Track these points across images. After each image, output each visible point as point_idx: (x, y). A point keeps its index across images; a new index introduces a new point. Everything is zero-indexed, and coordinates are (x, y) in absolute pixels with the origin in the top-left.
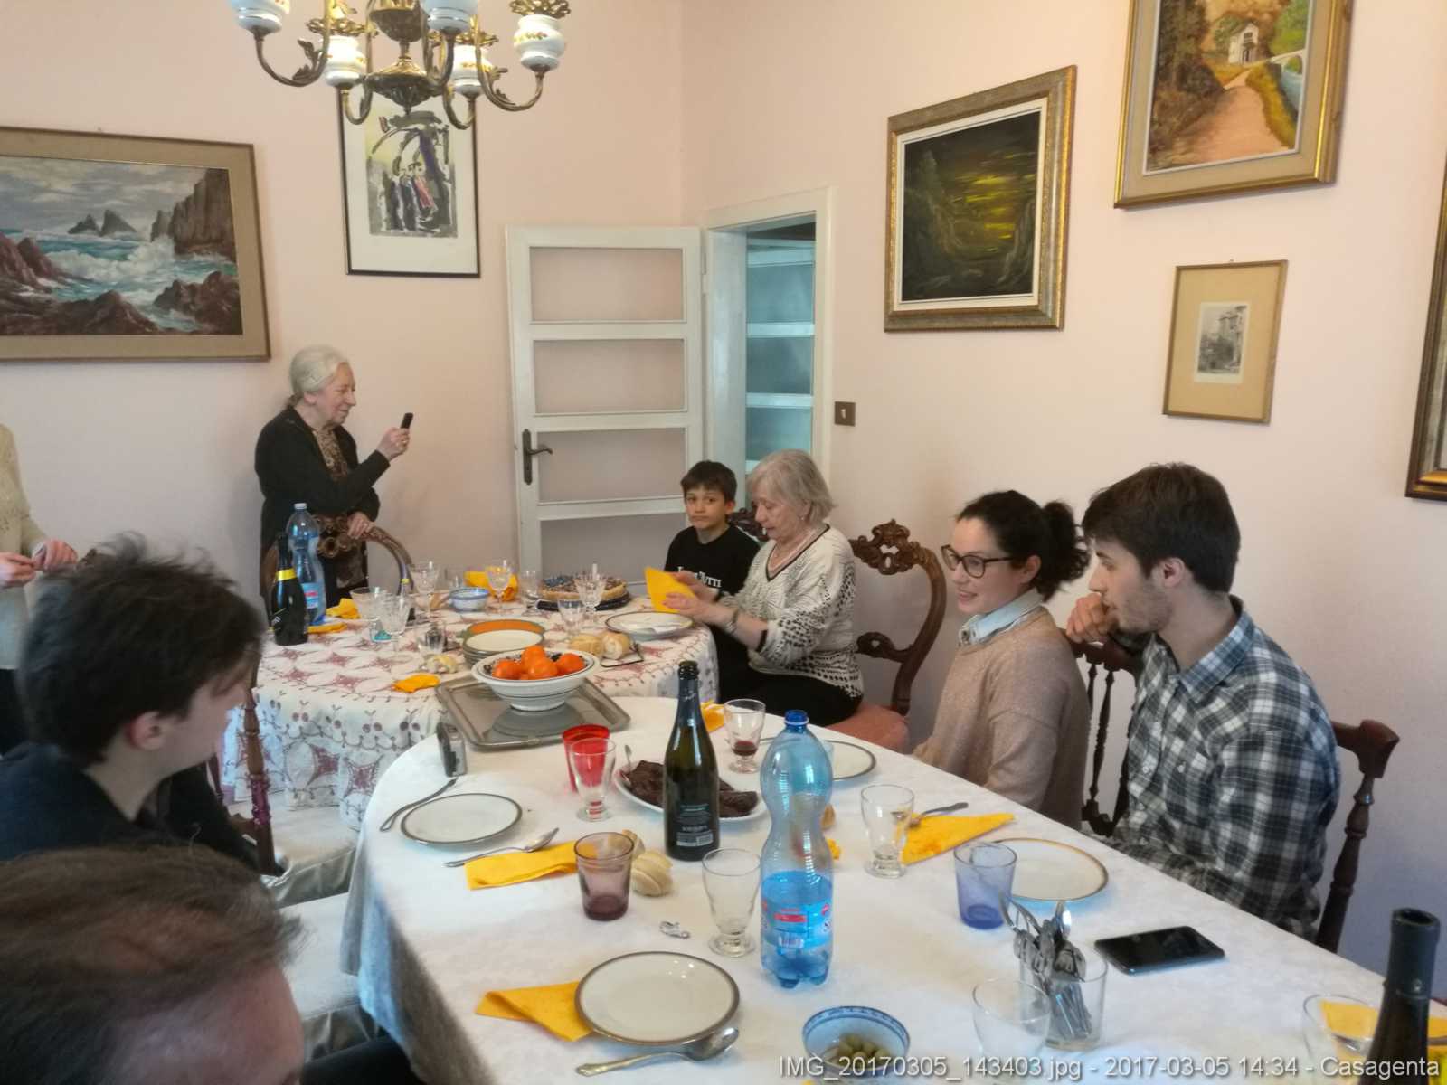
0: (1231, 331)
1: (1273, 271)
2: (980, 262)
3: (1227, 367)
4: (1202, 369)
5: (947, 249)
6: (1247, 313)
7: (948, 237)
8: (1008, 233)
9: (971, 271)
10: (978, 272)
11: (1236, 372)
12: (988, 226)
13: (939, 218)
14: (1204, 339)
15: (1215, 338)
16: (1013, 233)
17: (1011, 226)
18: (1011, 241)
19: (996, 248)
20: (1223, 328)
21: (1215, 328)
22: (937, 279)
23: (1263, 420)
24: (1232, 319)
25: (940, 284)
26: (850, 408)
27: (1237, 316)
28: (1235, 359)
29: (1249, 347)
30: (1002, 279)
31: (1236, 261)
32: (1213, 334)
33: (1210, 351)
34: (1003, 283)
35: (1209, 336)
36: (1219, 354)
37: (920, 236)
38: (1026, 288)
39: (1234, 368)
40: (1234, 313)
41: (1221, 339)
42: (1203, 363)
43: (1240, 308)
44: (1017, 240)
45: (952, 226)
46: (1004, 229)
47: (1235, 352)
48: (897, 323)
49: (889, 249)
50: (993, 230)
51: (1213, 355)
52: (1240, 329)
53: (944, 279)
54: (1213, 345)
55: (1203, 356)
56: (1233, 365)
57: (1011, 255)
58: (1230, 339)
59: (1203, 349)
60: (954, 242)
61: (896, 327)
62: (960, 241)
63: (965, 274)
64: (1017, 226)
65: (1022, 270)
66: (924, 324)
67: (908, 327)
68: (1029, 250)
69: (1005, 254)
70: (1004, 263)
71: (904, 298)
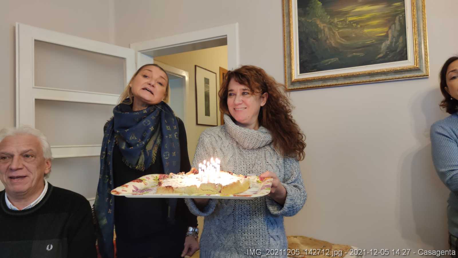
2: (361, 49)
5: (333, 44)
7: (334, 38)
8: (384, 32)
9: (354, 54)
10: (361, 55)
12: (366, 31)
13: (326, 30)
16: (387, 32)
17: (386, 29)
18: (387, 36)
19: (374, 41)
22: (327, 60)
25: (329, 63)
30: (381, 55)
34: (381, 58)
37: (311, 40)
38: (404, 57)
44: (390, 35)
45: (337, 32)
46: (380, 31)
48: (296, 85)
50: (370, 32)
53: (333, 60)
60: (339, 41)
61: (296, 87)
62: (344, 40)
63: (349, 56)
64: (390, 28)
65: (396, 50)
66: (320, 84)
67: (306, 86)
68: (401, 40)
69: (381, 43)
70: (381, 48)
71: (302, 72)
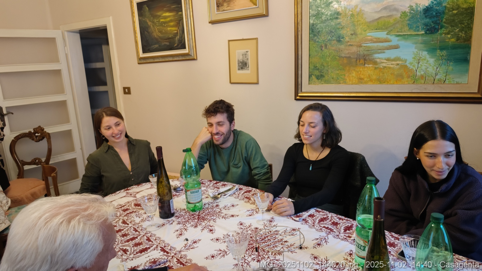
0: (245, 58)
1: (255, 41)
2: (167, 40)
3: (246, 68)
4: (239, 69)
5: (156, 36)
6: (249, 53)
7: (156, 32)
8: (175, 31)
9: (165, 43)
10: (168, 43)
11: (248, 70)
12: (169, 29)
13: (152, 26)
14: (238, 61)
15: (241, 61)
16: (177, 31)
17: (176, 29)
18: (177, 33)
19: (172, 35)
20: (243, 57)
21: (241, 58)
22: (154, 46)
23: (257, 83)
24: (245, 55)
25: (155, 48)
26: (129, 89)
27: (246, 54)
28: (248, 66)
29: (251, 63)
30: (176, 45)
31: (244, 38)
32: (241, 59)
33: (240, 64)
34: (176, 46)
35: (240, 60)
36: (243, 65)
37: (146, 33)
38: (184, 47)
39: (248, 69)
40: (246, 53)
41: (243, 61)
42: (239, 68)
43: (247, 52)
44: (179, 33)
45: (156, 29)
46: (174, 30)
47: (247, 64)
48: (142, 61)
49: (135, 37)
50: (170, 30)
51: (241, 65)
52: (248, 58)
53: (156, 46)
54: (241, 62)
55: (239, 66)
56: (247, 68)
57: (178, 37)
58: (245, 61)
59: (238, 64)
60: (158, 34)
61: (142, 62)
62: (160, 34)
63: (163, 44)
64: (179, 28)
65: (182, 42)
66: (152, 60)
67: (146, 62)
68: (183, 36)
69: (175, 37)
70: (175, 40)
71: (143, 53)
